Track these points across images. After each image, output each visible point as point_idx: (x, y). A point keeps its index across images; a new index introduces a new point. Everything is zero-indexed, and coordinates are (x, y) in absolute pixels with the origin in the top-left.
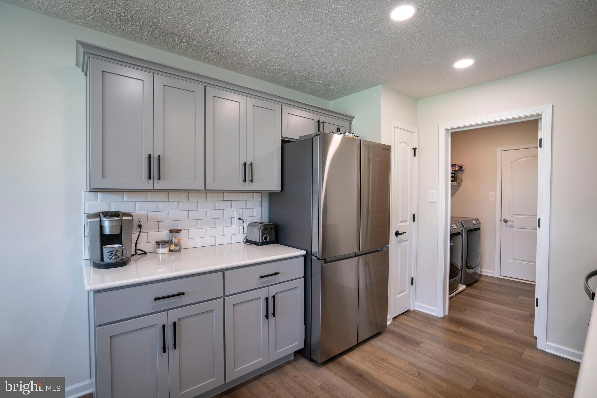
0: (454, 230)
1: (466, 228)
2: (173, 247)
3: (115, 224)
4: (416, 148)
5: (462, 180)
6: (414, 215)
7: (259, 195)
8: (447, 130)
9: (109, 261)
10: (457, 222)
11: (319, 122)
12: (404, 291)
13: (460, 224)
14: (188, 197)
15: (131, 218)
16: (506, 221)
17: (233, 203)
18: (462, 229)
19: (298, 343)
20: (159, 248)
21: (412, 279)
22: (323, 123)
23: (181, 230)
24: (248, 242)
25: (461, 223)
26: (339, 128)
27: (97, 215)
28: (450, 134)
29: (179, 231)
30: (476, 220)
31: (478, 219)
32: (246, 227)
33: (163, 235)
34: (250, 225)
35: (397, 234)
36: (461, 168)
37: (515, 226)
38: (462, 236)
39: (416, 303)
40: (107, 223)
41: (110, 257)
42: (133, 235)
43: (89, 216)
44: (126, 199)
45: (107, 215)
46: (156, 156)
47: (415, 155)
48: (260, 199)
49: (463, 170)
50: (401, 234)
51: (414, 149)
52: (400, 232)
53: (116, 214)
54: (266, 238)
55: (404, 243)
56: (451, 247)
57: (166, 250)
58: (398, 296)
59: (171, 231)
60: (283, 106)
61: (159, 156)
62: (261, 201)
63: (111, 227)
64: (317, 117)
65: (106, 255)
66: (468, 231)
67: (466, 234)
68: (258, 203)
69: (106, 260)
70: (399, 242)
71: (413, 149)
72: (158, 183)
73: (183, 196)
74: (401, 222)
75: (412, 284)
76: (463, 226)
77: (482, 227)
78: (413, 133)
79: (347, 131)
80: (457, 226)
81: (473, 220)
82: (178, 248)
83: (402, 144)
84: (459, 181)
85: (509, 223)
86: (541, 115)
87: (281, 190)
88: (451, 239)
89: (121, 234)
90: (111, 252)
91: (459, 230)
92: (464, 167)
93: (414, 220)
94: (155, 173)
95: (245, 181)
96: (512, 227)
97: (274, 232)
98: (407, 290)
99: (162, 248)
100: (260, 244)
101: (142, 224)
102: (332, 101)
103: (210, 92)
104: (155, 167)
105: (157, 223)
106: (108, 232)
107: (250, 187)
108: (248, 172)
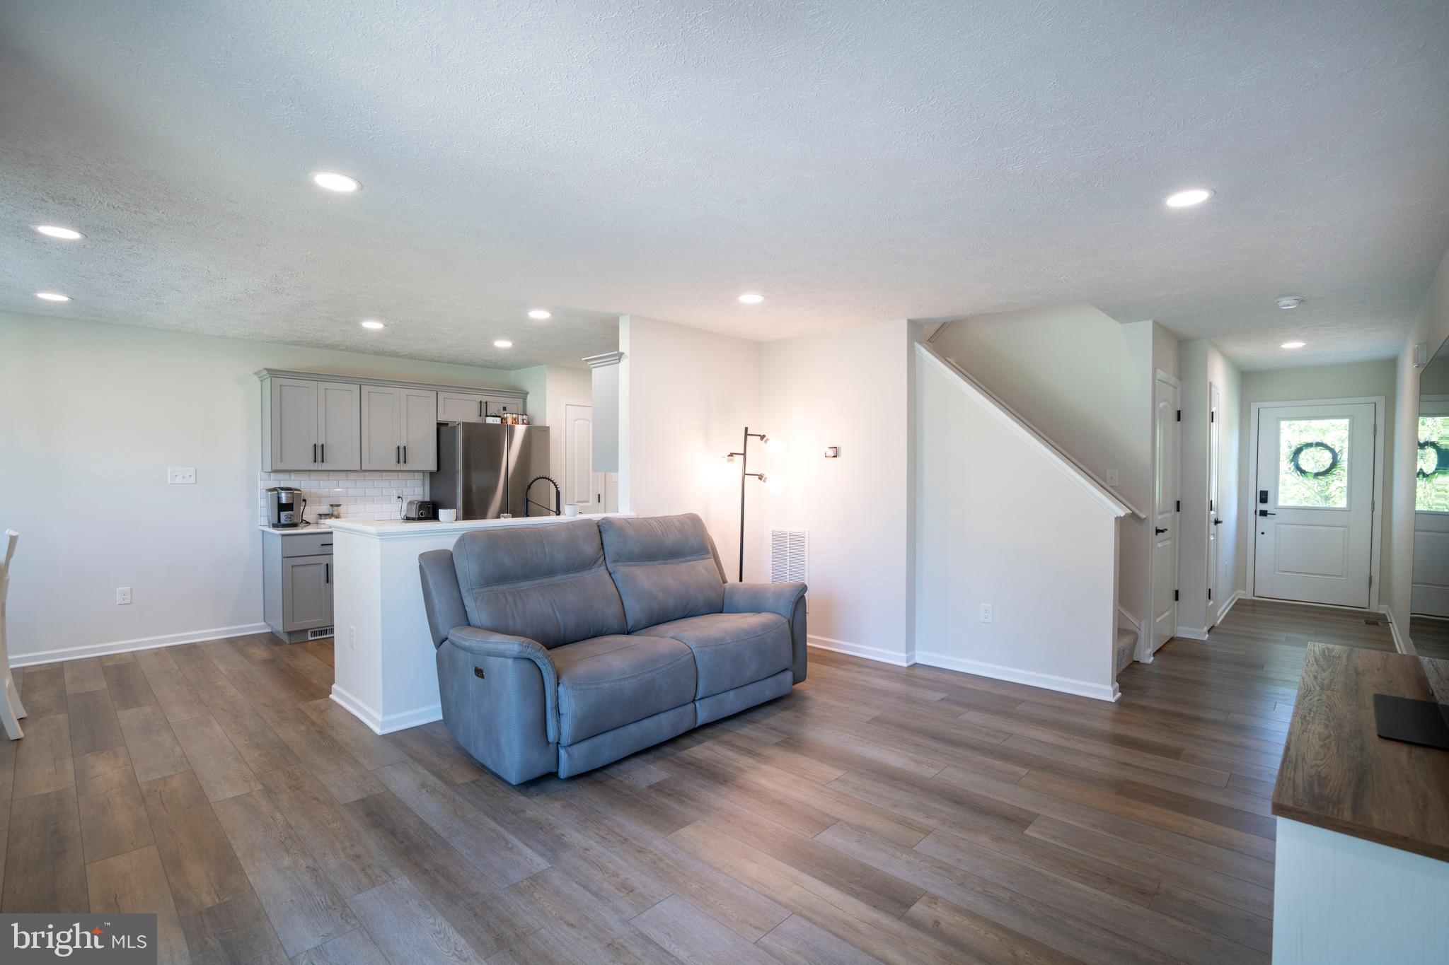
3: (290, 495)
7: (421, 474)
9: (285, 522)
11: (481, 402)
14: (347, 476)
17: (392, 481)
20: (321, 519)
22: (487, 404)
23: (341, 504)
24: (408, 519)
26: (506, 407)
27: (275, 489)
29: (339, 505)
32: (405, 505)
33: (325, 509)
34: (410, 503)
40: (284, 495)
41: (285, 520)
42: (301, 506)
43: (269, 490)
44: (292, 478)
45: (282, 489)
46: (320, 444)
48: (422, 478)
53: (290, 489)
54: (422, 514)
59: (332, 506)
60: (439, 393)
61: (323, 445)
62: (424, 480)
63: (287, 498)
65: (282, 518)
68: (420, 482)
69: (282, 522)
72: (322, 465)
73: (344, 475)
79: (520, 411)
83: (579, 421)
87: (438, 469)
89: (293, 504)
90: (286, 516)
94: (319, 458)
95: (399, 462)
97: (431, 509)
99: (324, 519)
101: (306, 498)
102: (512, 372)
103: (365, 389)
104: (319, 453)
105: (319, 499)
106: (284, 502)
107: (404, 467)
108: (402, 454)
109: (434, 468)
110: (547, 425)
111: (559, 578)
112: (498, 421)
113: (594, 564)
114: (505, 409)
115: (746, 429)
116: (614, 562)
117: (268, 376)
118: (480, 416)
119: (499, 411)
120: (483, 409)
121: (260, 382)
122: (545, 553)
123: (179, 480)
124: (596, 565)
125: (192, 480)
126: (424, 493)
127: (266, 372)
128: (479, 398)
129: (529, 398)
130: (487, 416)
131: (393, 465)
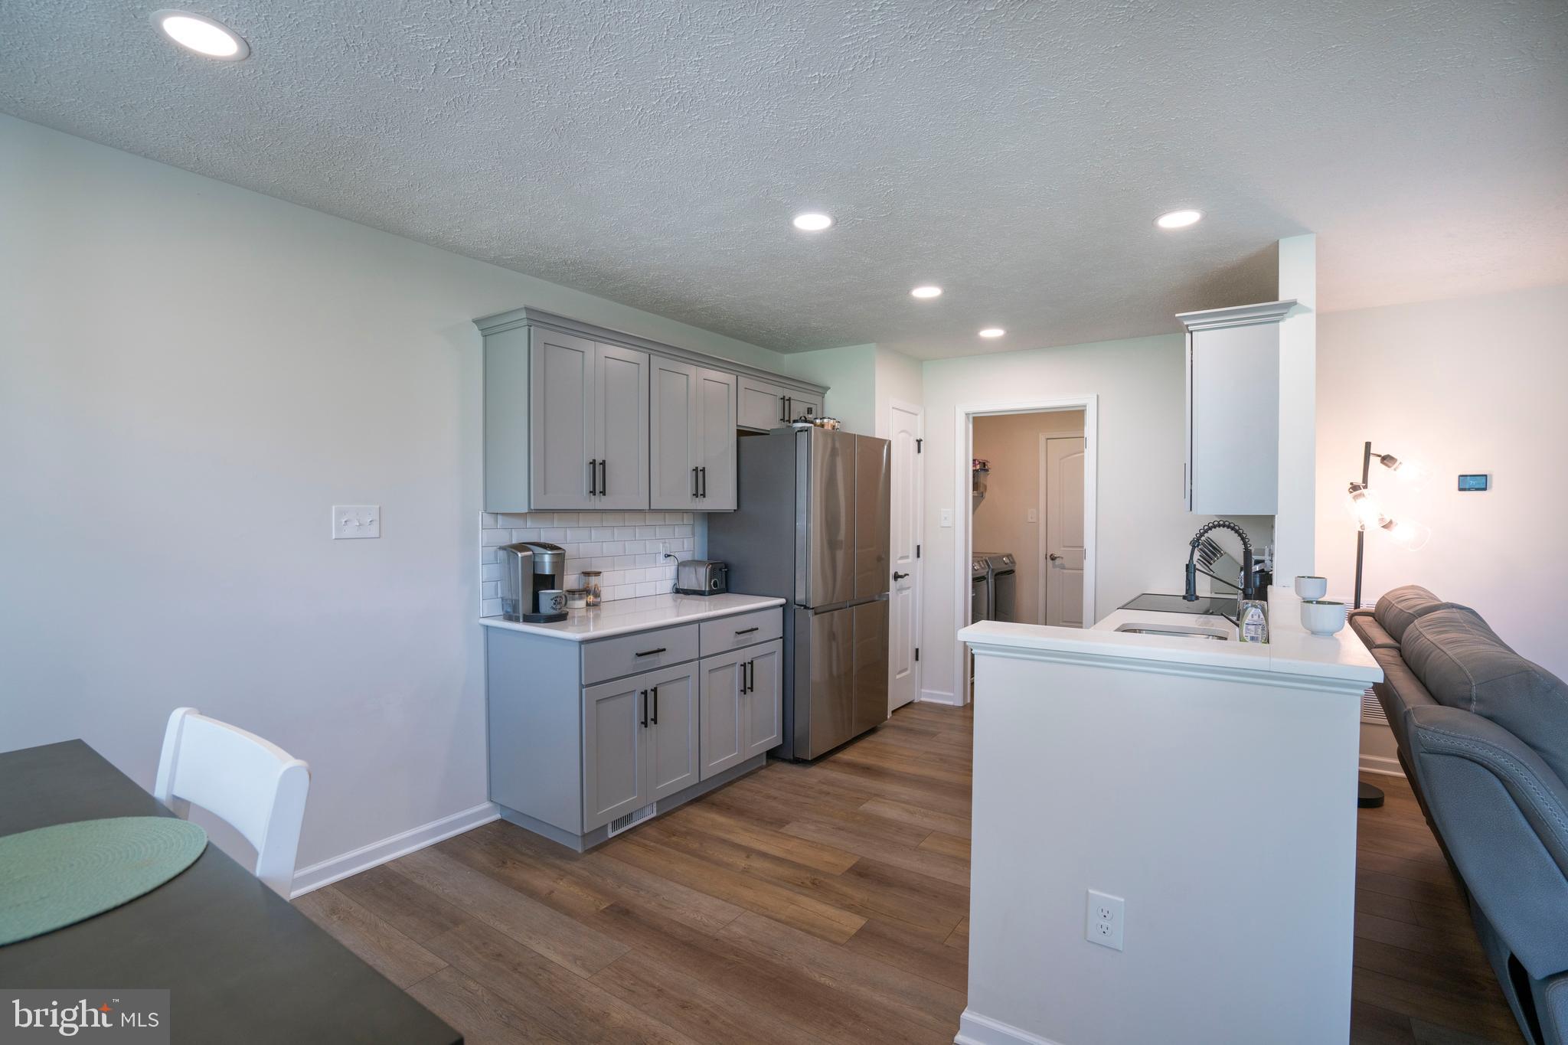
0: (976, 572)
1: (993, 570)
2: (591, 599)
4: (921, 440)
5: (985, 487)
6: (918, 547)
8: (967, 415)
10: (979, 559)
11: (784, 398)
12: (906, 670)
13: (985, 563)
15: (531, 553)
16: (1053, 558)
17: (658, 529)
18: (987, 570)
19: (775, 736)
21: (917, 650)
22: (789, 400)
23: (598, 572)
24: (681, 592)
25: (986, 561)
26: (811, 408)
27: (521, 548)
28: (971, 420)
30: (1009, 556)
31: (1011, 555)
32: (674, 568)
33: (573, 581)
34: (682, 564)
35: (897, 577)
36: (984, 467)
37: (1067, 566)
38: (988, 582)
39: (923, 690)
41: (554, 606)
44: (529, 524)
45: (538, 545)
47: (919, 451)
48: (692, 523)
49: (987, 470)
50: (901, 577)
51: (919, 442)
52: (900, 574)
54: (715, 584)
55: (905, 593)
56: (974, 598)
57: (583, 603)
58: (898, 677)
60: (739, 377)
61: (603, 462)
62: (694, 525)
63: (551, 564)
64: (781, 392)
66: (996, 575)
67: (993, 580)
68: (688, 530)
69: (547, 611)
70: (898, 590)
71: (917, 440)
72: (600, 501)
74: (902, 558)
75: (917, 659)
76: (988, 565)
77: (1017, 569)
78: (916, 415)
80: (981, 566)
81: (1004, 556)
82: (597, 600)
83: (903, 434)
84: (982, 489)
85: (1058, 562)
86: (1085, 406)
87: (736, 508)
88: (974, 587)
91: (983, 573)
92: (989, 464)
93: (918, 556)
94: (599, 488)
95: (696, 495)
96: (1063, 567)
97: (722, 573)
98: (909, 668)
100: (706, 594)
103: (655, 362)
104: (599, 476)
106: (547, 573)
108: (700, 483)
114: (809, 411)
115: (1368, 445)
117: (525, 322)
118: (781, 420)
120: (786, 409)
121: (480, 339)
123: (349, 532)
125: (374, 531)
127: (523, 315)
131: (688, 501)
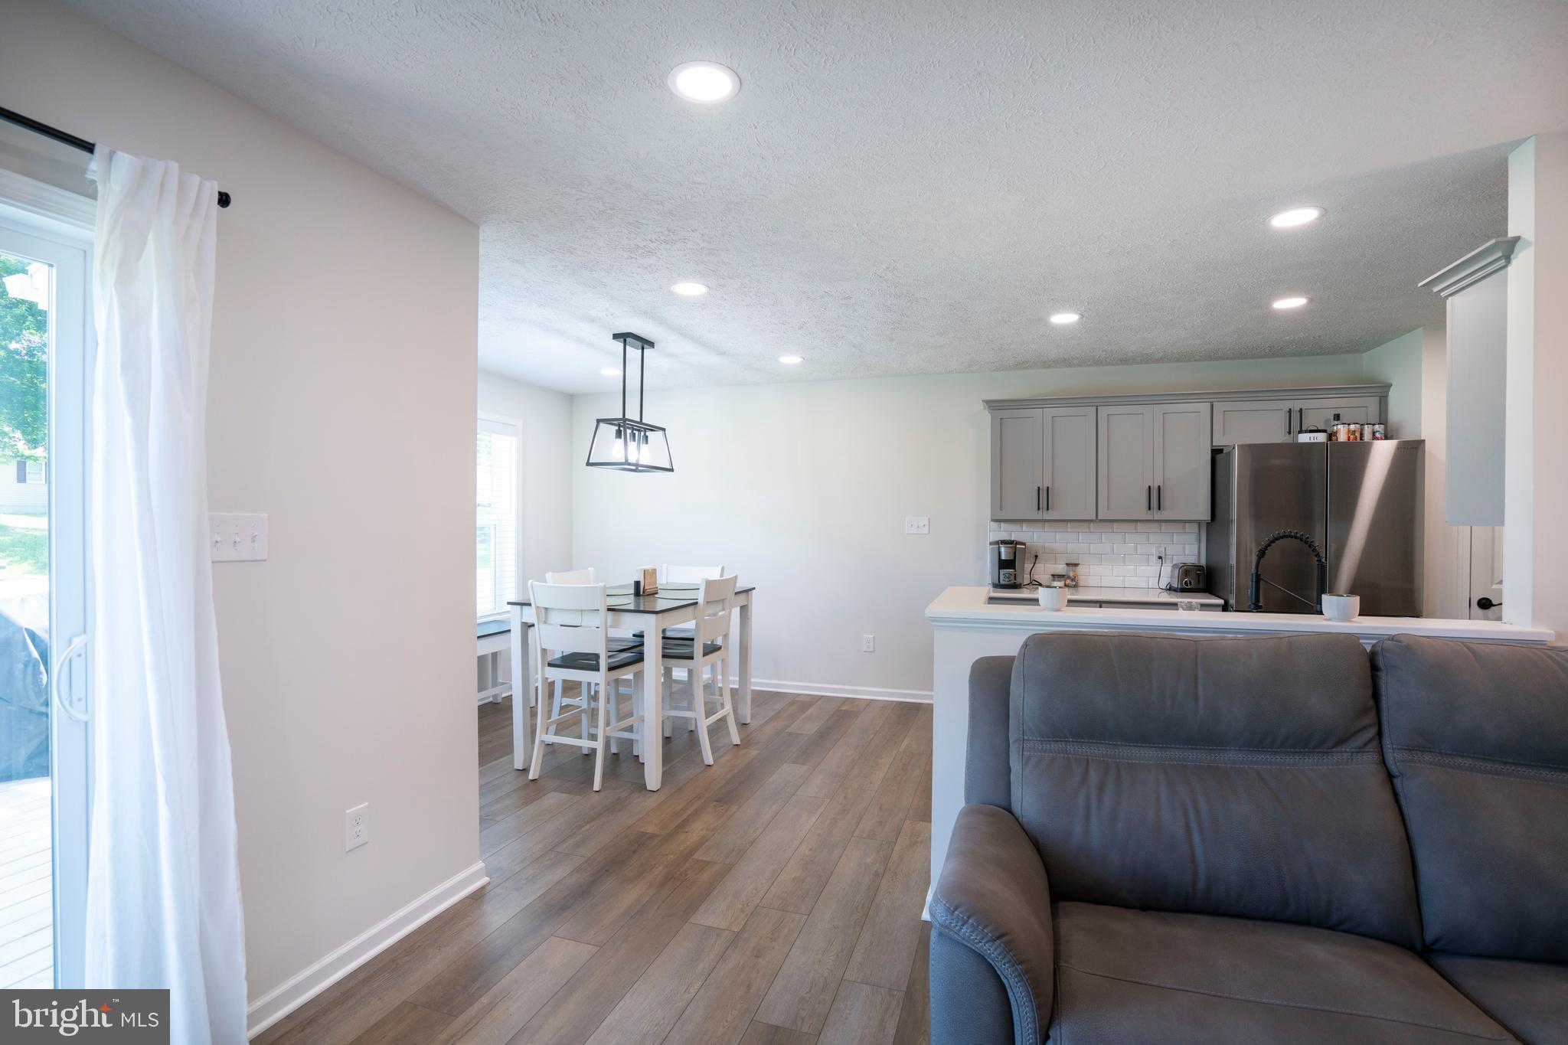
2: (1069, 582)
3: (1010, 551)
7: (1189, 526)
9: (1007, 583)
15: (1026, 547)
17: (1151, 535)
20: (1054, 580)
23: (1078, 564)
24: (1171, 589)
27: (997, 543)
29: (1076, 565)
32: (1166, 569)
33: (1061, 568)
34: (1175, 567)
40: (1004, 550)
41: (1006, 579)
42: (1026, 565)
43: (991, 544)
45: (1004, 542)
46: (1045, 487)
48: (1197, 531)
53: (1011, 542)
54: (1186, 583)
57: (1061, 584)
59: (1068, 564)
62: (1199, 533)
65: (1002, 577)
69: (1002, 582)
73: (1076, 526)
79: (1373, 419)
82: (1074, 583)
87: (1210, 519)
89: (1014, 560)
90: (1009, 575)
95: (1150, 509)
97: (1203, 576)
99: (1058, 581)
100: (1178, 591)
101: (1040, 554)
102: (1364, 354)
103: (1103, 411)
104: (1044, 498)
105: (1054, 555)
106: (1006, 558)
107: (1158, 516)
108: (1155, 498)
109: (1207, 517)
110: (1422, 439)
111: (1231, 757)
112: (1321, 438)
113: (1340, 742)
114: (1337, 417)
116: (1409, 749)
117: (989, 409)
118: (1290, 433)
119: (1327, 421)
120: (1296, 421)
122: (1196, 698)
123: (914, 530)
124: (1347, 747)
125: (925, 530)
126: (1199, 552)
127: (986, 406)
128: (1287, 405)
129: (1393, 394)
130: (1301, 432)
131: (1144, 514)
